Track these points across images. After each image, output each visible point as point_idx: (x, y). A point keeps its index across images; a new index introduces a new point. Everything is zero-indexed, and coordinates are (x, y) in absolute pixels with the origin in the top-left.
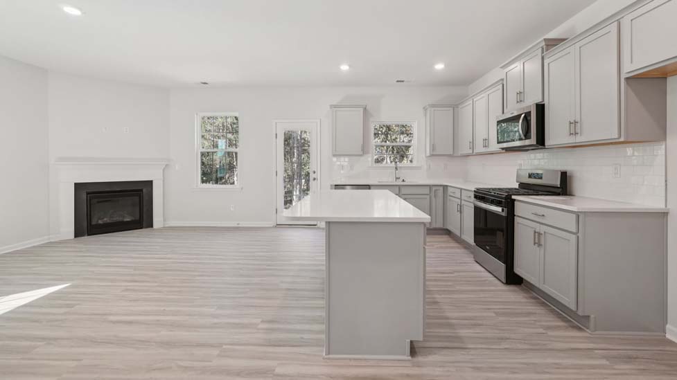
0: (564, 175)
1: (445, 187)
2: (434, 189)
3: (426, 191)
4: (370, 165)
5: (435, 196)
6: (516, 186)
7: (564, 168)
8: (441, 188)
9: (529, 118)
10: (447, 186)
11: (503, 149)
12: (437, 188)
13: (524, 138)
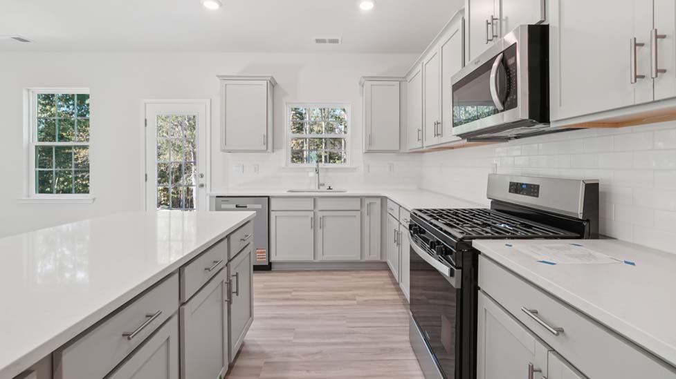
0: (592, 191)
1: (383, 199)
2: (367, 201)
3: (356, 204)
4: (283, 165)
5: (369, 214)
6: (487, 205)
7: (591, 175)
8: (378, 201)
9: (510, 62)
10: (386, 198)
11: (463, 136)
12: (372, 200)
13: (500, 107)
